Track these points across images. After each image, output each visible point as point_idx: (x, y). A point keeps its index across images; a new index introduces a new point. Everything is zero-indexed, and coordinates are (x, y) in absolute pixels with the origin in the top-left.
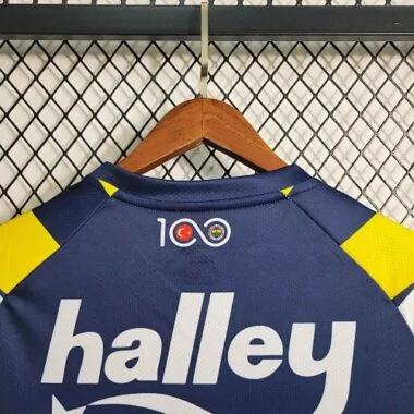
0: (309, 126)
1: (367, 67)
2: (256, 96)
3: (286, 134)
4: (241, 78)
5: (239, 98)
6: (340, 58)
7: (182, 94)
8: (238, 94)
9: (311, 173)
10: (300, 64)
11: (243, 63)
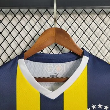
0: (87, 36)
1: (105, 18)
2: (70, 27)
3: (80, 39)
4: (65, 21)
5: (65, 27)
6: (97, 15)
7: (47, 26)
8: (65, 26)
9: (88, 51)
10: (84, 17)
11: (66, 17)
